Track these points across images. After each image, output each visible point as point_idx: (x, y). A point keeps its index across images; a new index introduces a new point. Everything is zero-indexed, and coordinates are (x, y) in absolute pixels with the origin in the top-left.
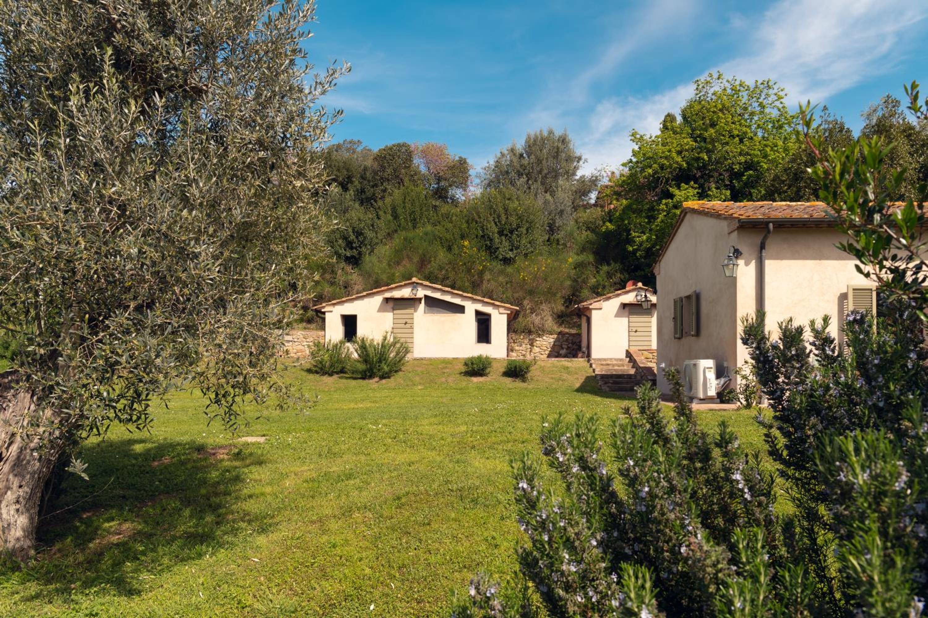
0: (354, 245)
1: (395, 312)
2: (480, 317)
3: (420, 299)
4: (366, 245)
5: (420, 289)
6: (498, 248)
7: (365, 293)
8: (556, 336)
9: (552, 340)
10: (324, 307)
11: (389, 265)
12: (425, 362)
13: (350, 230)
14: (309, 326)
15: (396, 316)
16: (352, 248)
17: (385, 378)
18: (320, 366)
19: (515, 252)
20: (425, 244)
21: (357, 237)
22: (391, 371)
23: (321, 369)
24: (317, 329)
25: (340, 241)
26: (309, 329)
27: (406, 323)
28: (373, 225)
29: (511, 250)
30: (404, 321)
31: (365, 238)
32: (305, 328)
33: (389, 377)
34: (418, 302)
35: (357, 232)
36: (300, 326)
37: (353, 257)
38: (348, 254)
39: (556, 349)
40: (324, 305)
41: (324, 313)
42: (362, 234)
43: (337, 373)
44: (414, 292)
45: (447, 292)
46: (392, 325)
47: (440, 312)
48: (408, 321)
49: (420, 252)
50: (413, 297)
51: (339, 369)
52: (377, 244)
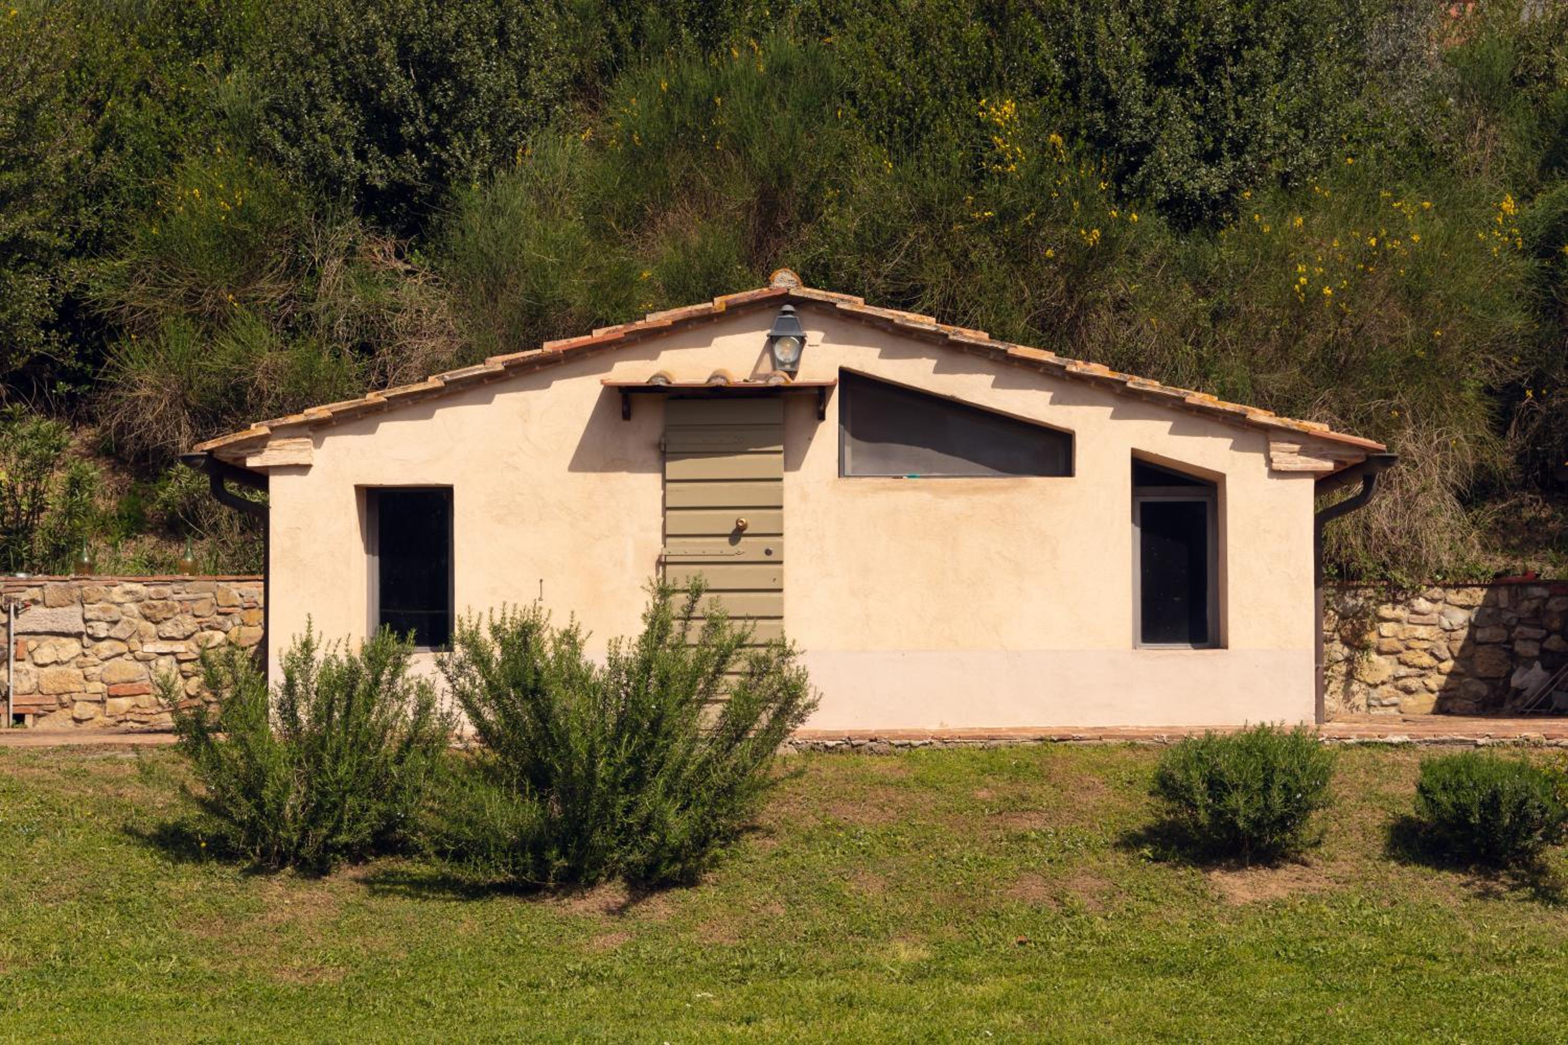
0: (407, 130)
1: (675, 468)
2: (1157, 495)
3: (819, 393)
4: (467, 131)
5: (814, 336)
6: (1146, 148)
7: (496, 363)
8: (1479, 595)
9: (1460, 617)
10: (259, 444)
11: (598, 231)
12: (878, 766)
13: (387, 48)
14: (172, 551)
15: (682, 495)
16: (394, 146)
17: (666, 884)
18: (245, 810)
19: (1229, 166)
20: (782, 118)
21: (422, 89)
22: (702, 842)
23: (253, 830)
24: (216, 570)
25: (335, 110)
26: (172, 566)
27: (737, 534)
28: (501, 32)
29: (1211, 157)
30: (726, 522)
31: (467, 90)
32: (152, 565)
33: (690, 880)
34: (805, 411)
35: (423, 61)
36: (128, 552)
37: (400, 191)
38: (378, 176)
39: (1485, 662)
40: (259, 429)
41: (260, 479)
42: (448, 70)
43: (356, 855)
44: (784, 352)
45: (975, 350)
46: (656, 547)
47: (929, 471)
48: (753, 520)
49: (760, 157)
50: (779, 379)
51: (365, 830)
52: (522, 125)
